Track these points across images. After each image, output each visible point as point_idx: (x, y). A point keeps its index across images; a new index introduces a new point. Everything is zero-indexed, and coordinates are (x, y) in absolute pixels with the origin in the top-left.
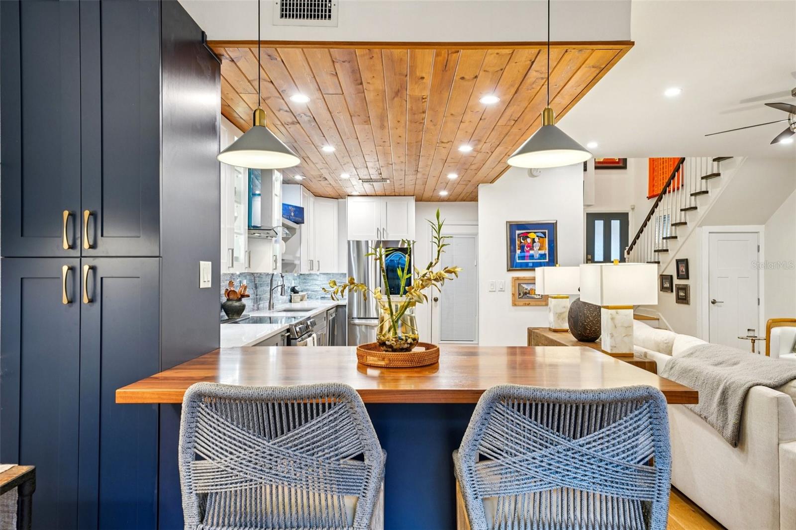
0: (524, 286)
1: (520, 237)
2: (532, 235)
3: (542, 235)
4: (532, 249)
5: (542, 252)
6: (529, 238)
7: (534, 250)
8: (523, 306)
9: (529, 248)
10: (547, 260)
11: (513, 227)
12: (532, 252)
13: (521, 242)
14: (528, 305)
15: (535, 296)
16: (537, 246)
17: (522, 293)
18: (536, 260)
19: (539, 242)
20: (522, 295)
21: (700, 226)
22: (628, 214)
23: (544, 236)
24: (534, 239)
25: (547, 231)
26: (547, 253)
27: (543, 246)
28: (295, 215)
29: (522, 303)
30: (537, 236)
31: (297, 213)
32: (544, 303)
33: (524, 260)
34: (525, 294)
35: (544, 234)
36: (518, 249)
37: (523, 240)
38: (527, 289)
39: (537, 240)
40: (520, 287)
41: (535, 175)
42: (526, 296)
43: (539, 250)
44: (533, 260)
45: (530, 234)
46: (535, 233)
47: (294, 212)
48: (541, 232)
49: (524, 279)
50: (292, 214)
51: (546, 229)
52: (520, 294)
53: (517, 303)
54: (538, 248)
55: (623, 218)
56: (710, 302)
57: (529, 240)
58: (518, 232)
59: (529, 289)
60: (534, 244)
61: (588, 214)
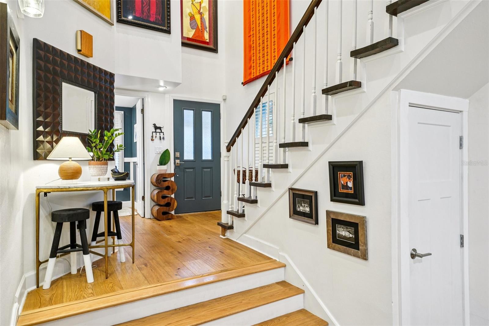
21: (397, 89)
22: (219, 105)
55: (215, 109)
61: (175, 101)
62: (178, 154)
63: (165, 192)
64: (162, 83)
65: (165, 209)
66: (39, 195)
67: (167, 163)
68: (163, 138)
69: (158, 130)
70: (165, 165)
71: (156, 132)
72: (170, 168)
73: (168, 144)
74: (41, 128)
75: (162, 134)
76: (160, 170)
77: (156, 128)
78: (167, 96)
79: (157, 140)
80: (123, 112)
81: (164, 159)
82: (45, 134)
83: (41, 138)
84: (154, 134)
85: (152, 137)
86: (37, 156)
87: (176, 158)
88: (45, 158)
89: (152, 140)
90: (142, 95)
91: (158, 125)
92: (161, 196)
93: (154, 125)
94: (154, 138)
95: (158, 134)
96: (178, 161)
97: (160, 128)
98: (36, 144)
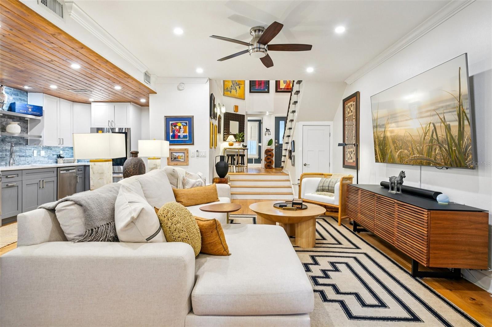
0: (175, 154)
1: (172, 125)
2: (179, 124)
3: (185, 125)
4: (179, 132)
5: (185, 134)
6: (177, 126)
7: (180, 133)
8: (173, 165)
9: (177, 132)
10: (188, 139)
11: (168, 119)
12: (179, 134)
13: (173, 128)
14: (176, 165)
15: (181, 160)
16: (182, 130)
17: (173, 158)
18: (181, 138)
19: (183, 128)
20: (173, 159)
23: (186, 125)
24: (180, 127)
25: (188, 122)
26: (188, 135)
27: (185, 131)
28: (32, 111)
29: (173, 164)
30: (182, 125)
31: (35, 109)
32: (185, 164)
33: (175, 139)
34: (175, 158)
35: (186, 123)
36: (171, 132)
37: (174, 127)
38: (176, 156)
39: (182, 127)
40: (172, 154)
41: (181, 89)
42: (175, 160)
43: (183, 133)
44: (180, 138)
45: (178, 124)
46: (181, 123)
47: (32, 109)
48: (185, 123)
49: (174, 150)
50: (30, 110)
51: (187, 121)
52: (172, 159)
53: (170, 164)
54: (183, 132)
56: (303, 165)
57: (177, 127)
58: (171, 122)
59: (177, 156)
60: (181, 130)
61: (276, 117)
62: (276, 141)
63: (269, 157)
64: (267, 112)
65: (269, 164)
66: (224, 150)
67: (271, 144)
68: (270, 134)
69: (268, 131)
70: (270, 145)
71: (267, 132)
72: (273, 147)
73: (272, 137)
74: (225, 133)
75: (269, 132)
76: (268, 148)
77: (267, 130)
78: (272, 115)
79: (267, 135)
80: (258, 122)
81: (270, 143)
82: (226, 135)
83: (225, 136)
84: (266, 132)
85: (265, 134)
86: (224, 140)
87: (275, 143)
88: (226, 141)
89: (265, 135)
90: (262, 116)
91: (268, 129)
92: (267, 158)
93: (266, 128)
94: (266, 134)
95: (268, 132)
96: (276, 144)
97: (269, 130)
98: (224, 137)
